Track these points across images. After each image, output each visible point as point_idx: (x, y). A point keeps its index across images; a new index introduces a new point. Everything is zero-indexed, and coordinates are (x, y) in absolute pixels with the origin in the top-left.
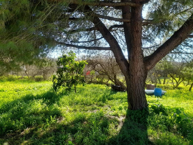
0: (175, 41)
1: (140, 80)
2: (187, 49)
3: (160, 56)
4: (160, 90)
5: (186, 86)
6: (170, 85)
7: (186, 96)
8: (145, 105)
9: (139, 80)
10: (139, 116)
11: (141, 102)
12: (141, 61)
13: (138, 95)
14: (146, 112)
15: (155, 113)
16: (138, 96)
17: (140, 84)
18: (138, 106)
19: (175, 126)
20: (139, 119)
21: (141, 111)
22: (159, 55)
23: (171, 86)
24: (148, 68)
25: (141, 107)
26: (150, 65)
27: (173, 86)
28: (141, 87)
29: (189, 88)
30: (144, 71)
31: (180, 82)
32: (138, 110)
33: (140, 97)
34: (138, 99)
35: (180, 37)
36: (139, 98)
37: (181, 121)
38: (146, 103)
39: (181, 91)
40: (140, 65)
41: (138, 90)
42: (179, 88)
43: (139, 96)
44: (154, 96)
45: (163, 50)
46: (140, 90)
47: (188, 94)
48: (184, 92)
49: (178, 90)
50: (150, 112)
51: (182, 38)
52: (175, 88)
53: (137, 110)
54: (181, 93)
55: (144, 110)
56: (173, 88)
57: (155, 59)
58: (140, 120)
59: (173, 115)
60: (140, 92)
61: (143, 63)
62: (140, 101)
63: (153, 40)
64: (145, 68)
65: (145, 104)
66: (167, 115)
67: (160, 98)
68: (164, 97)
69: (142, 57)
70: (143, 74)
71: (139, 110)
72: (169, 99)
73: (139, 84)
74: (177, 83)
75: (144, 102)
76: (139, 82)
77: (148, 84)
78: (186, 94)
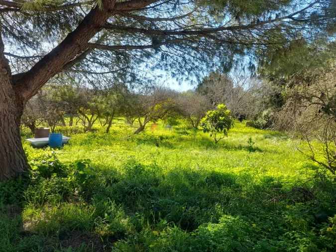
0: (69, 50)
1: (6, 119)
2: (96, 67)
3: (46, 74)
4: (59, 136)
5: (104, 125)
6: (80, 126)
7: (101, 140)
8: (24, 167)
9: (4, 119)
10: (9, 190)
11: (13, 163)
12: (6, 81)
13: (5, 150)
14: (24, 179)
15: (42, 178)
16: (7, 153)
17: (7, 128)
18: (7, 172)
19: (77, 190)
20: (8, 196)
21: (15, 180)
22: (43, 72)
23: (82, 128)
24: (24, 95)
25: (14, 173)
26: (27, 89)
27: (84, 127)
28: (11, 133)
29: (106, 129)
30: (16, 100)
31: (95, 121)
32: (8, 179)
33: (11, 153)
34: (5, 158)
35: (76, 44)
36: (9, 156)
37: (85, 180)
38: (24, 162)
39: (95, 134)
40: (4, 89)
41: (5, 140)
42: (93, 130)
43: (8, 151)
44: (49, 148)
45: (50, 63)
46: (10, 140)
47: (103, 137)
48: (100, 135)
49: (90, 133)
50: (33, 178)
51: (79, 46)
52: (87, 130)
53: (5, 181)
54: (95, 136)
55: (20, 178)
56: (84, 130)
57: (37, 80)
58: (10, 198)
59: (74, 174)
60: (10, 145)
61: (11, 86)
62: (11, 161)
63: (38, 44)
64: (17, 95)
65: (22, 166)
66: (65, 176)
67: (59, 149)
68: (66, 146)
69: (6, 73)
70: (14, 108)
71: (10, 178)
72: (75, 148)
73: (5, 127)
74: (89, 122)
75: (20, 163)
76: (6, 125)
77: (40, 127)
78: (102, 137)
